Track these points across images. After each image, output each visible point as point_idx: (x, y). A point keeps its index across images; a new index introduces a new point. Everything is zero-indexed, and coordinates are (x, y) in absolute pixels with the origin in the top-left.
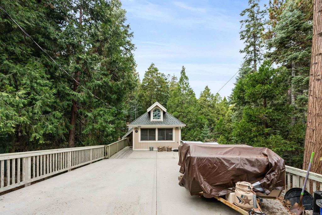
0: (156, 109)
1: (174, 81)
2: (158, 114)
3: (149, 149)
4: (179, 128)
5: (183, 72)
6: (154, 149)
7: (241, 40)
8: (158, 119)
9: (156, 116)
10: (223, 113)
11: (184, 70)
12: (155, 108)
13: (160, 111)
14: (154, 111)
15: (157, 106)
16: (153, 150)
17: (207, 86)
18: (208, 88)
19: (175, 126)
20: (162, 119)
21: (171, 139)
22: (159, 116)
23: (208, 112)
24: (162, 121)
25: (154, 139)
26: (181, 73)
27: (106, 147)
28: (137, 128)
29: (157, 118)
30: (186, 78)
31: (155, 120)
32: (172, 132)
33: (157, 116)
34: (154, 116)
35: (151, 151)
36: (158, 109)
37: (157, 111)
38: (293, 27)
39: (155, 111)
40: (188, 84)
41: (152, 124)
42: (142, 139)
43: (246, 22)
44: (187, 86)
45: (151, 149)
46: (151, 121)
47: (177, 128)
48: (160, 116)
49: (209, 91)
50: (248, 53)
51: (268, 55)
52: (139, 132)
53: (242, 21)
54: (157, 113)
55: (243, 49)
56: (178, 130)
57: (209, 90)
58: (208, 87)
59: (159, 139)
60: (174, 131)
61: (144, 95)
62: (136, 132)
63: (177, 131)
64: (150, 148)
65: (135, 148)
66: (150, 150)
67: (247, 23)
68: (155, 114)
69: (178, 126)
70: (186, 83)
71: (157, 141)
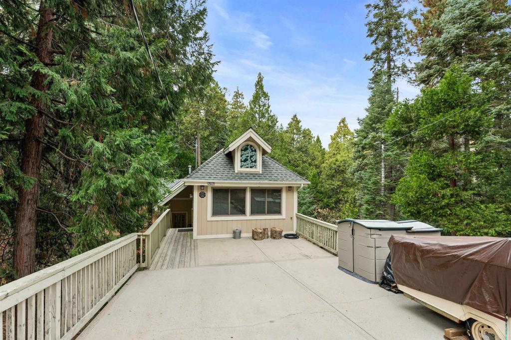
0: (247, 146)
1: (238, 100)
2: (251, 157)
3: (231, 235)
4: (295, 189)
5: (259, 84)
6: (243, 235)
7: (367, 36)
8: (251, 167)
9: (246, 160)
10: (317, 162)
11: (261, 81)
12: (246, 143)
13: (255, 151)
14: (242, 150)
15: (251, 139)
16: (240, 237)
17: (296, 115)
18: (297, 119)
19: (285, 184)
20: (259, 169)
21: (279, 212)
22: (252, 162)
23: (298, 161)
24: (261, 172)
25: (243, 212)
26: (256, 85)
27: (142, 238)
28: (203, 186)
29: (249, 166)
30: (266, 95)
31: (244, 170)
32: (280, 197)
33: (248, 162)
34: (241, 161)
35: (238, 240)
36: (251, 146)
37: (249, 151)
38: (473, 21)
39: (246, 149)
40: (269, 107)
41: (240, 179)
42: (215, 213)
43: (375, 8)
44: (267, 110)
45: (236, 235)
46: (236, 172)
47: (290, 189)
48: (255, 162)
49: (298, 124)
50: (377, 61)
51: (426, 64)
52: (209, 195)
53: (368, 6)
54: (249, 155)
55: (369, 54)
56: (293, 192)
57: (298, 122)
58: (298, 117)
59: (253, 212)
60: (284, 195)
61: (184, 121)
62: (202, 195)
63: (290, 194)
64: (234, 232)
65: (198, 234)
66: (234, 238)
67: (376, 11)
68: (244, 157)
69: (292, 184)
70: (264, 105)
71: (248, 216)
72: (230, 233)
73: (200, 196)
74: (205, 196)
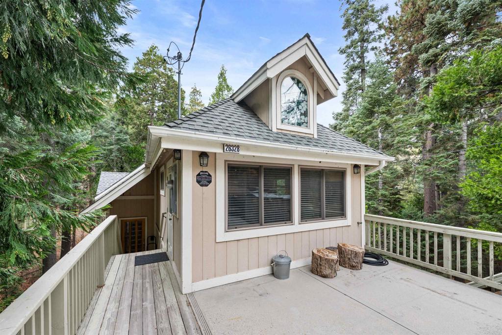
0: (293, 78)
1: (196, 97)
2: (299, 103)
5: (222, 76)
8: (299, 124)
9: (290, 109)
12: (289, 71)
13: (305, 92)
15: (299, 64)
20: (313, 129)
22: (301, 115)
24: (316, 136)
28: (208, 156)
29: (296, 121)
30: (229, 89)
31: (287, 127)
33: (294, 113)
34: (282, 110)
36: (298, 82)
46: (274, 130)
47: (355, 171)
48: (305, 114)
56: (361, 176)
59: (306, 216)
60: (349, 181)
63: (356, 181)
66: (273, 276)
71: (297, 226)
72: (264, 266)
73: (198, 182)
74: (210, 182)
